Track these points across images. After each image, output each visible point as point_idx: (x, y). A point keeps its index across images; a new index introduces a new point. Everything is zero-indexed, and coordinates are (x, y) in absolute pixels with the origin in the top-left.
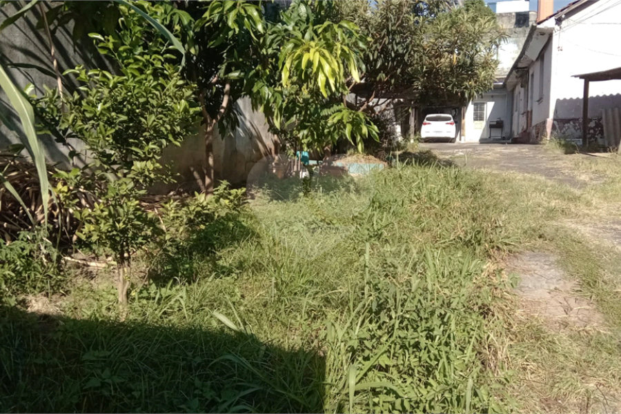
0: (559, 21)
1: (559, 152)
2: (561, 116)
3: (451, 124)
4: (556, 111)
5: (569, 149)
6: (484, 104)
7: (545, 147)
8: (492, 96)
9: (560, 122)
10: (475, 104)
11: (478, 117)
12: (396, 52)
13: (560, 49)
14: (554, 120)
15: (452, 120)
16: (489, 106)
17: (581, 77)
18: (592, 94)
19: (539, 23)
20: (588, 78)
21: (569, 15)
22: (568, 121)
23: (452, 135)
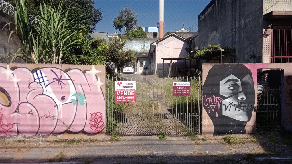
0: (157, 43)
1: (157, 77)
2: (159, 68)
3: (132, 68)
4: (157, 67)
5: (160, 77)
6: (142, 62)
7: (154, 76)
8: (145, 60)
9: (158, 69)
10: (140, 62)
11: (141, 66)
12: (114, 56)
13: (158, 50)
14: (157, 69)
15: (133, 67)
16: (144, 63)
17: (162, 58)
18: (165, 63)
19: (152, 43)
20: (164, 59)
21: (159, 42)
22: (160, 69)
23: (133, 72)
